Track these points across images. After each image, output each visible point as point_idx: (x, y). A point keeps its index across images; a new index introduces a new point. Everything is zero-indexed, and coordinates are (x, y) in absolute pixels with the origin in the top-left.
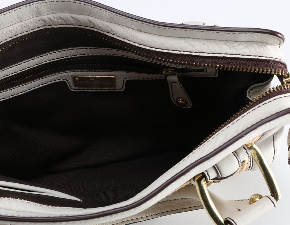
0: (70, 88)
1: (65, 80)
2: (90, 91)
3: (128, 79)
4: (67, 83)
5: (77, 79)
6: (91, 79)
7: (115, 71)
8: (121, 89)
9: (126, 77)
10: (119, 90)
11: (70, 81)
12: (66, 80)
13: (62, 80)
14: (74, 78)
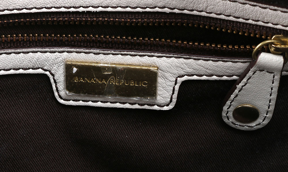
0: (56, 94)
1: (48, 73)
2: (99, 104)
3: (186, 78)
4: (52, 81)
5: (75, 70)
6: (106, 73)
7: (160, 54)
8: (168, 105)
9: (183, 73)
10: (163, 106)
11: (60, 76)
12: (50, 71)
13: (40, 71)
14: (68, 67)
